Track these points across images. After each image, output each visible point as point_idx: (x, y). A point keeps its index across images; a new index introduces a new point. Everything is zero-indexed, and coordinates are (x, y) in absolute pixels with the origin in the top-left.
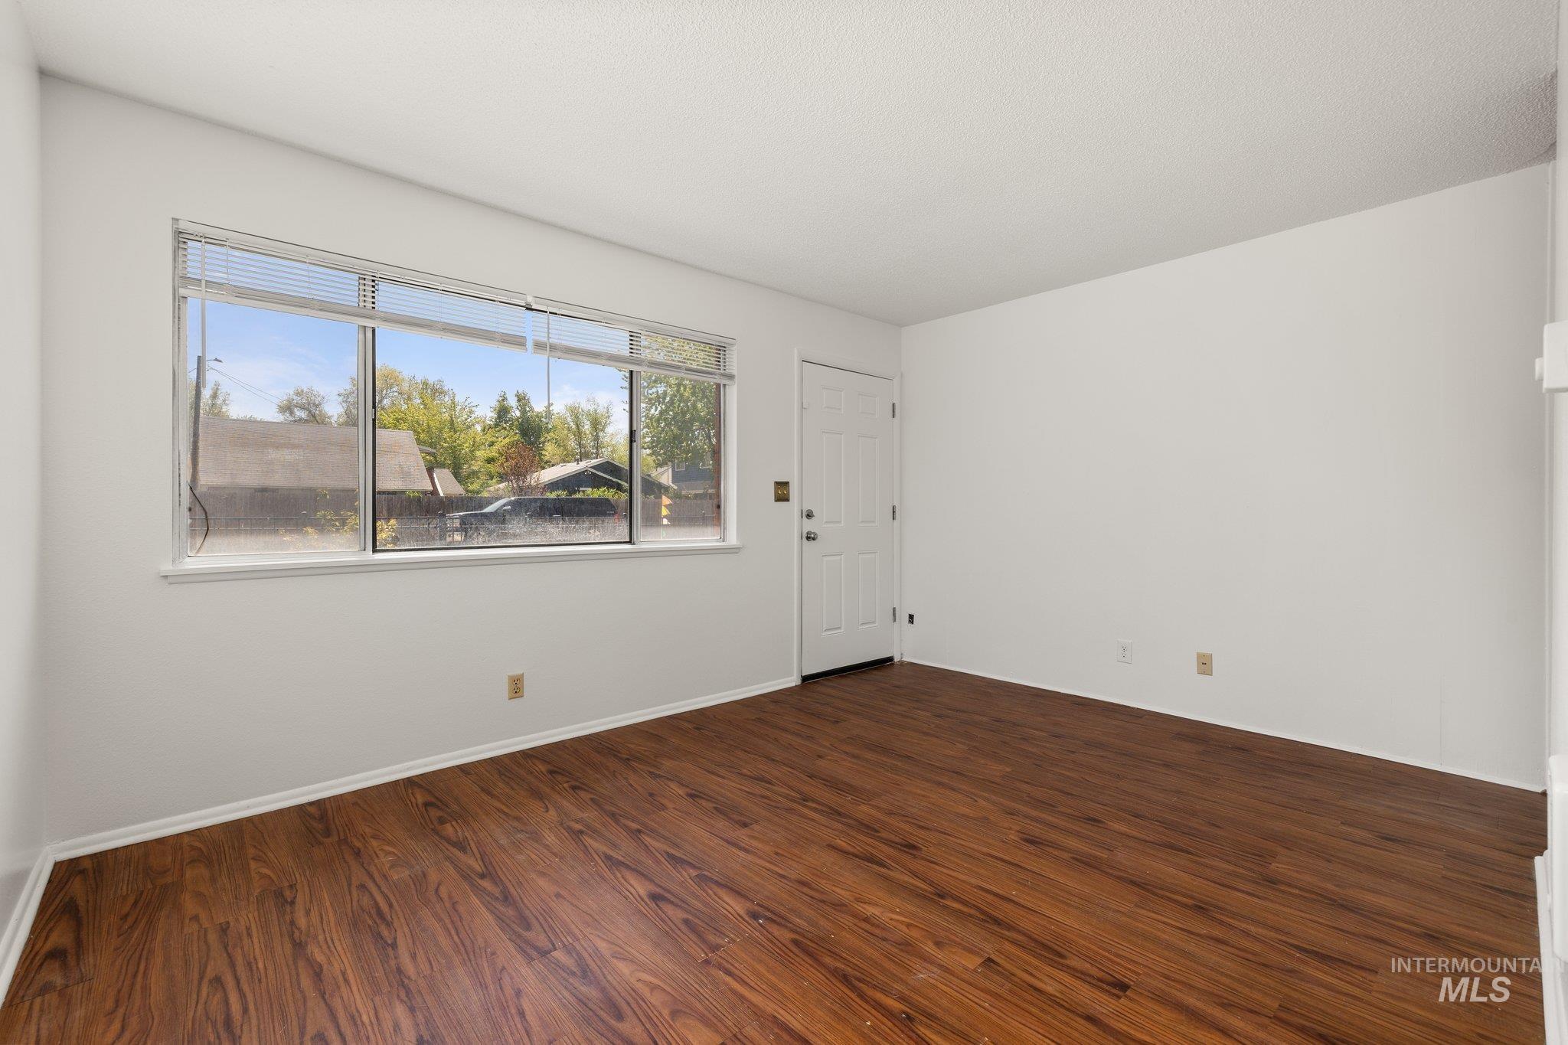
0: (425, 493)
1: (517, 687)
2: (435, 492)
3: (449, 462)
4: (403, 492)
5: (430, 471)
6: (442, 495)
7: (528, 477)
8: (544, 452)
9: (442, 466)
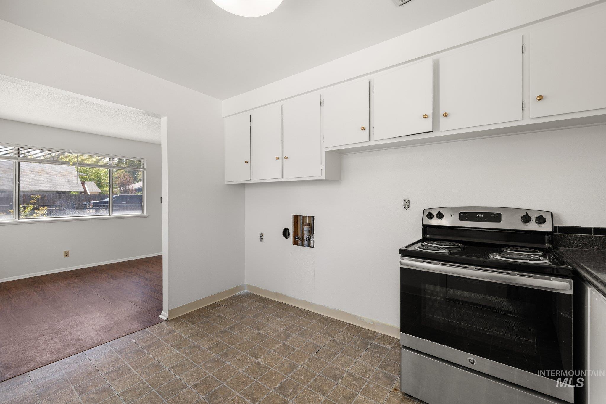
0: (81, 192)
1: (67, 254)
2: (85, 192)
3: (95, 179)
4: (70, 192)
5: (83, 183)
6: (89, 194)
7: (128, 186)
8: (138, 175)
9: (91, 180)
